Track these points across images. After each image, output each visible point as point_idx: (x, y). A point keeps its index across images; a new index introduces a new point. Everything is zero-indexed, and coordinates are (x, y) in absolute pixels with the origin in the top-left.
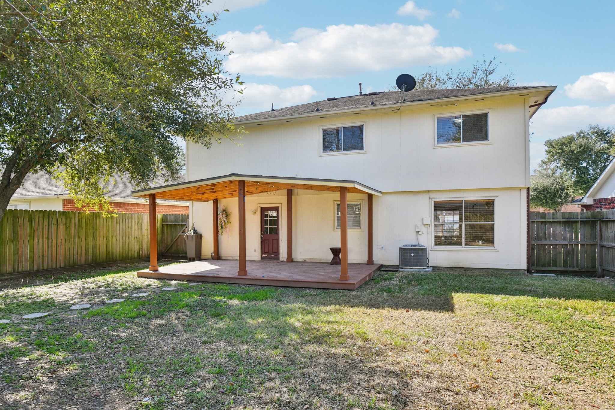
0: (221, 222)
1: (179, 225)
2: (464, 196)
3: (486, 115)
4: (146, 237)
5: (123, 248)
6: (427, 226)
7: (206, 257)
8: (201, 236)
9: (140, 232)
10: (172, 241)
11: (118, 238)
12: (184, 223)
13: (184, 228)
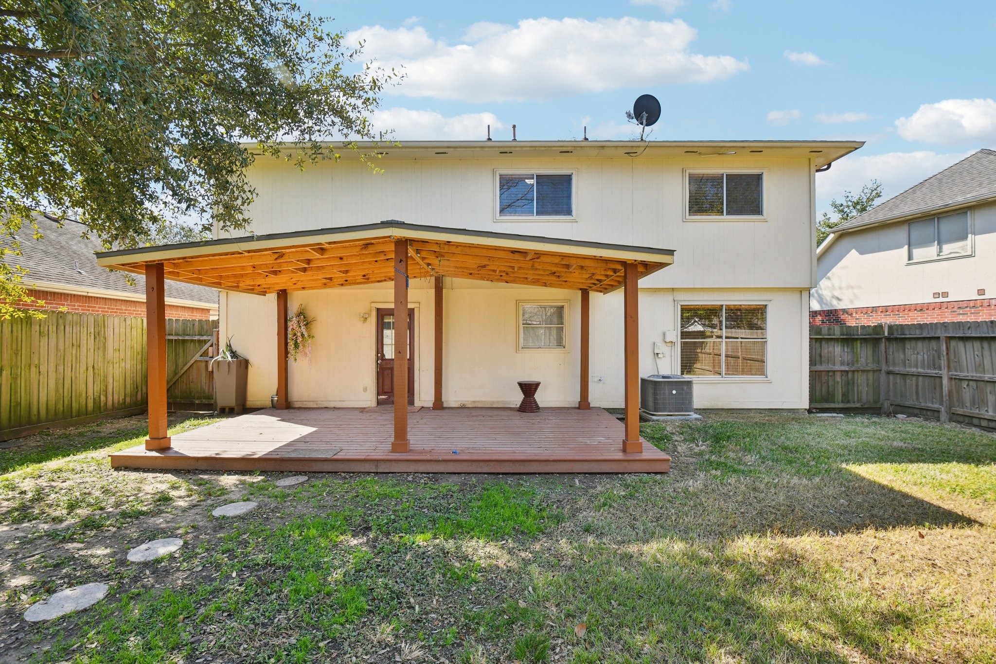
0: (295, 335)
1: (192, 341)
2: (725, 298)
3: (758, 178)
4: (116, 366)
5: (57, 391)
6: (670, 345)
7: (258, 404)
8: (246, 362)
9: (101, 354)
10: (175, 374)
11: (43, 369)
12: (205, 338)
13: (205, 348)
